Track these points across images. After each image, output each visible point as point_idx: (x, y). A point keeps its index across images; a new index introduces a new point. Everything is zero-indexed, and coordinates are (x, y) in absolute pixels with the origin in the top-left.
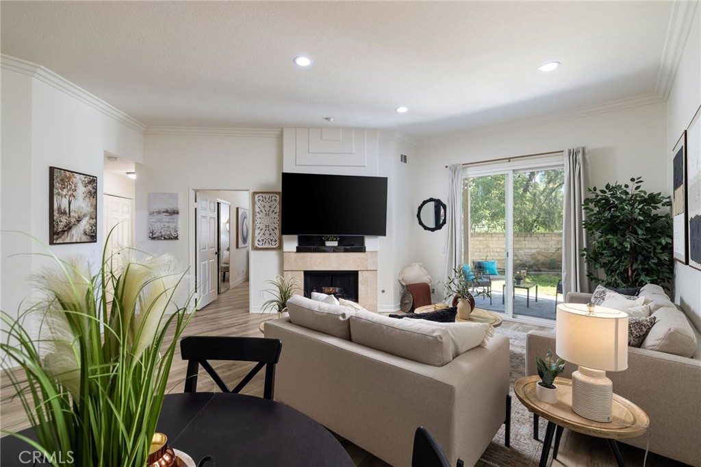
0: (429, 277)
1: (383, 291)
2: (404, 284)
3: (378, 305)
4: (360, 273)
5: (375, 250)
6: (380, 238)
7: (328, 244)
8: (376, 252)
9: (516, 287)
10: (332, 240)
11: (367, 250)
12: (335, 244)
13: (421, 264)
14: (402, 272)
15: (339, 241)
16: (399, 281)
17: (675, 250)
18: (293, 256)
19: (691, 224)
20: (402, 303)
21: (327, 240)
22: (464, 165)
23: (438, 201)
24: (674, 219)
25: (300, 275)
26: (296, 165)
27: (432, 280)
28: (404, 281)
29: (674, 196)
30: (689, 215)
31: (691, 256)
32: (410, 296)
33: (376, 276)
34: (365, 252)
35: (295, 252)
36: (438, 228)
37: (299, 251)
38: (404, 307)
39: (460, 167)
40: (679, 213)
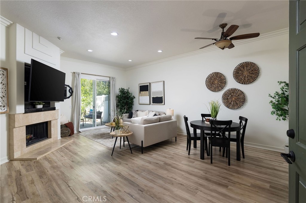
4: (52, 121)
8: (59, 109)
11: (56, 109)
17: (140, 102)
18: (21, 116)
19: (153, 98)
20: (61, 133)
21: (40, 104)
22: (81, 73)
23: (68, 86)
24: (140, 97)
25: (24, 129)
26: (24, 53)
27: (69, 121)
28: (61, 123)
29: (140, 92)
30: (152, 96)
31: (153, 103)
32: (68, 128)
33: (57, 122)
34: (55, 110)
35: (23, 114)
36: (69, 97)
37: (26, 112)
38: (64, 135)
39: (80, 74)
40: (144, 96)
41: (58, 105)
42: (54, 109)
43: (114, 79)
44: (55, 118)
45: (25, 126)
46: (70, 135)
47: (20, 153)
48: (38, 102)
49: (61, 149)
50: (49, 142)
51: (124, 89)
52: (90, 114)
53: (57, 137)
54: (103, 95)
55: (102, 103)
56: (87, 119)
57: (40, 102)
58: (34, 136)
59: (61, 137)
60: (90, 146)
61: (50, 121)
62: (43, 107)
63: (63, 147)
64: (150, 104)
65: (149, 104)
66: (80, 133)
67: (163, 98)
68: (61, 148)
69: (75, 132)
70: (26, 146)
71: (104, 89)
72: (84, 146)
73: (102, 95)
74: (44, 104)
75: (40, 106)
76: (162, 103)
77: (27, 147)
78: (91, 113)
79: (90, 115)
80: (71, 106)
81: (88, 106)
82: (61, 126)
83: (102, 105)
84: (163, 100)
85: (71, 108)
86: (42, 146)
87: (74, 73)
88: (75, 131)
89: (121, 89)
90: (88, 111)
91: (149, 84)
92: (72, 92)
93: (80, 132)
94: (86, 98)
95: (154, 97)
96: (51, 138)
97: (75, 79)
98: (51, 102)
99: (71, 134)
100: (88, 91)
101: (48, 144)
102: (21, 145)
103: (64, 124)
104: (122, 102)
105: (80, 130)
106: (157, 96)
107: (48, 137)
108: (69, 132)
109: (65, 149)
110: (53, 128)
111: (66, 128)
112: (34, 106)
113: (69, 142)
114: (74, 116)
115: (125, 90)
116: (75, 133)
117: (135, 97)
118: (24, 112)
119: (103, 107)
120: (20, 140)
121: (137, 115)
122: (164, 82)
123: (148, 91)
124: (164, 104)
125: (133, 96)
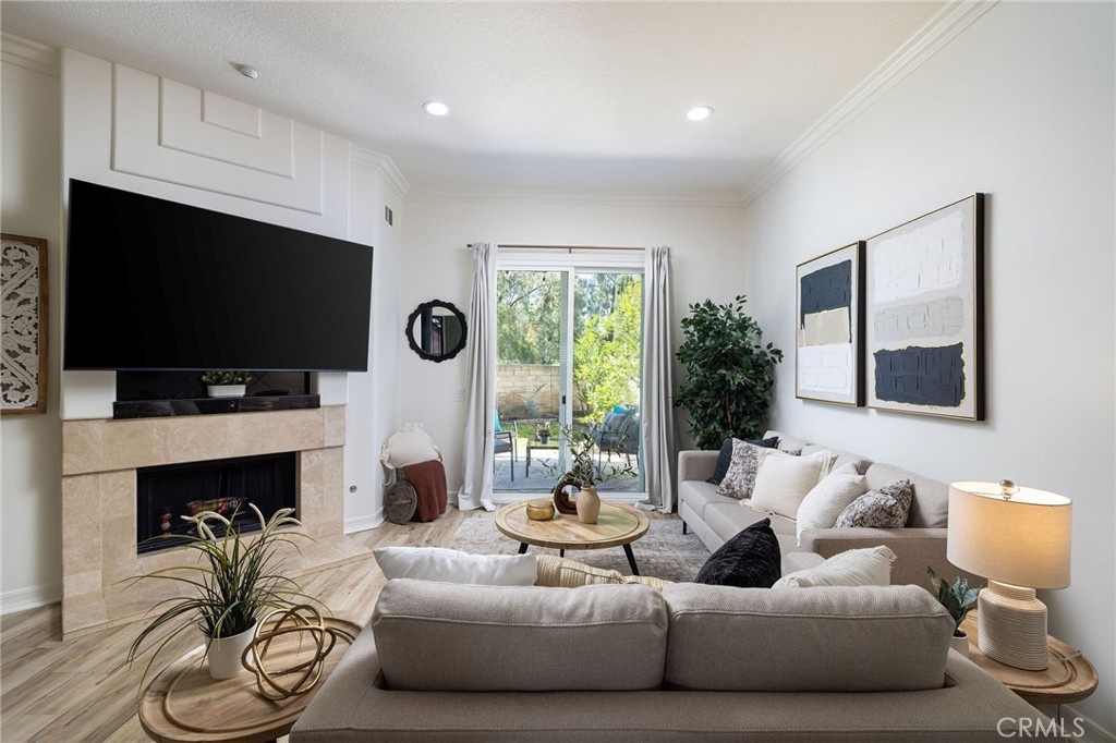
0: (435, 446)
1: (353, 489)
2: (390, 467)
3: (345, 521)
4: (303, 455)
5: (342, 402)
6: (353, 376)
7: (219, 392)
8: (344, 405)
9: (533, 448)
10: (231, 383)
11: (322, 403)
12: (239, 391)
13: (421, 424)
14: (386, 444)
15: (247, 384)
16: (382, 462)
17: (801, 387)
18: (99, 430)
19: (880, 356)
20: (389, 505)
22: (500, 247)
23: (450, 307)
24: (800, 350)
25: (126, 483)
26: (112, 168)
27: (440, 454)
28: (394, 460)
29: (803, 321)
30: (873, 347)
31: (879, 396)
32: (411, 489)
33: (340, 460)
34: (319, 407)
35: (109, 420)
36: (451, 355)
37: (123, 414)
40: (827, 343)
42: (314, 403)
44: (323, 442)
45: (135, 472)
47: (100, 580)
61: (296, 455)
64: (862, 401)
67: (968, 357)
74: (253, 380)
75: (229, 391)
76: (956, 404)
77: (141, 556)
84: (962, 378)
85: (460, 398)
87: (471, 246)
88: (460, 502)
91: (855, 249)
92: (466, 330)
93: (483, 509)
95: (892, 347)
97: (473, 274)
102: (105, 546)
103: (402, 467)
105: (487, 499)
106: (914, 343)
108: (411, 503)
111: (405, 486)
117: (778, 352)
118: (112, 415)
120: (101, 525)
121: (751, 473)
122: (982, 201)
123: (847, 308)
124: (982, 414)
125: (770, 346)
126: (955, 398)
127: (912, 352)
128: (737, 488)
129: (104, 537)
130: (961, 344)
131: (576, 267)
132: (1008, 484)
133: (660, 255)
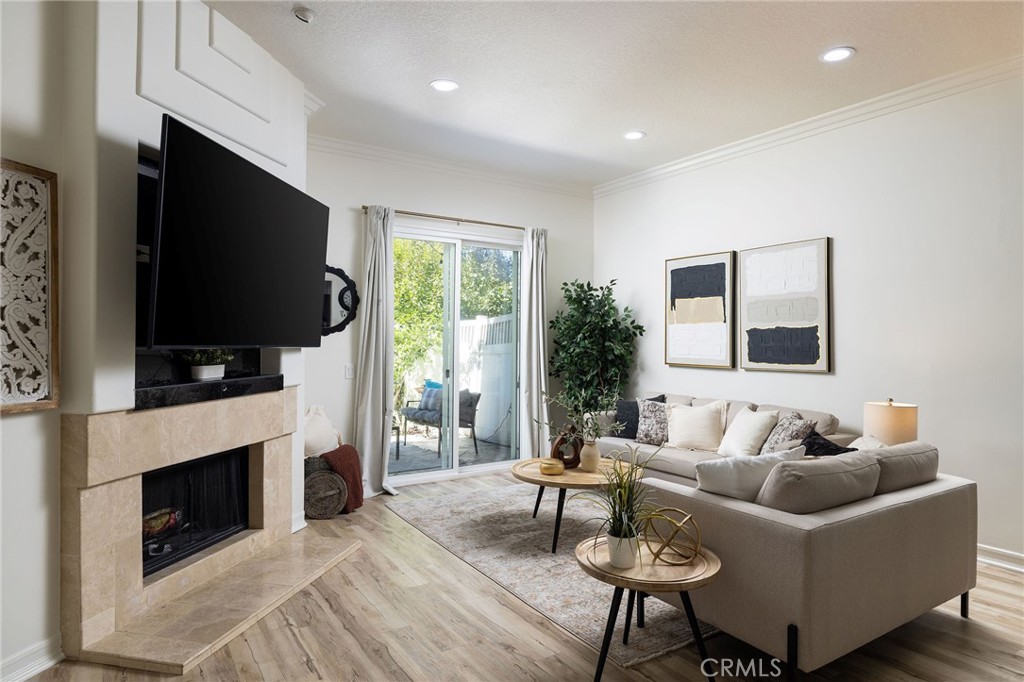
0: (335, 431)
3: (293, 518)
4: (266, 446)
5: (295, 383)
8: (296, 386)
11: (285, 384)
12: (220, 372)
17: (671, 356)
18: (119, 424)
19: (752, 333)
20: (307, 500)
21: (211, 361)
22: (396, 212)
23: (339, 273)
24: (669, 327)
25: (133, 494)
26: (138, 92)
27: (339, 439)
28: (307, 449)
29: (673, 304)
30: (745, 325)
31: (751, 359)
32: (337, 478)
33: (289, 449)
34: (282, 388)
35: (129, 411)
36: (340, 328)
37: (143, 404)
38: (318, 508)
39: (392, 215)
40: (700, 321)
41: (294, 364)
42: (276, 384)
43: (542, 241)
44: (282, 430)
45: (140, 477)
46: (345, 511)
47: (113, 619)
48: (203, 352)
49: (303, 600)
50: (251, 549)
51: (590, 289)
52: (426, 404)
53: (289, 523)
54: (479, 317)
55: (475, 353)
56: (410, 425)
57: (211, 349)
58: (186, 517)
59: (307, 517)
60: (444, 596)
61: (259, 447)
62: (227, 375)
63: (313, 591)
64: (734, 365)
65: (728, 363)
66: (390, 501)
67: (822, 334)
68: (305, 593)
69: (368, 492)
70: (145, 575)
71: (482, 292)
72: (417, 590)
73: (474, 318)
74: (230, 358)
75: (212, 373)
76: (814, 362)
77: (145, 584)
78: (429, 396)
79: (426, 408)
80: (349, 365)
81: (415, 364)
82: (307, 462)
83: (472, 361)
84: (818, 347)
85: (350, 375)
86: (221, 571)
87: (365, 208)
88: (364, 489)
89: (572, 288)
90: (417, 389)
91: (730, 256)
92: (356, 300)
93: (387, 493)
94: (406, 328)
95: (763, 327)
96: (262, 528)
97: (370, 239)
98: (265, 351)
99: (351, 502)
100: (414, 300)
101: (246, 558)
102: (117, 576)
103: (318, 455)
104: (578, 350)
105: (389, 482)
106: (782, 325)
107: (250, 524)
108: (340, 493)
109: (325, 606)
110: (269, 478)
111: (328, 476)
112: (184, 371)
113: (341, 556)
114: (365, 415)
115: (595, 293)
116: (365, 496)
117: (640, 328)
118: (133, 405)
119: (480, 371)
120: (114, 550)
121: (663, 423)
122: (829, 241)
123: (721, 298)
124: (831, 368)
125: (633, 322)
126: (812, 358)
127: (778, 330)
128: (654, 436)
129: (117, 564)
130: (817, 327)
131: (463, 240)
132: (891, 400)
133: (539, 235)
